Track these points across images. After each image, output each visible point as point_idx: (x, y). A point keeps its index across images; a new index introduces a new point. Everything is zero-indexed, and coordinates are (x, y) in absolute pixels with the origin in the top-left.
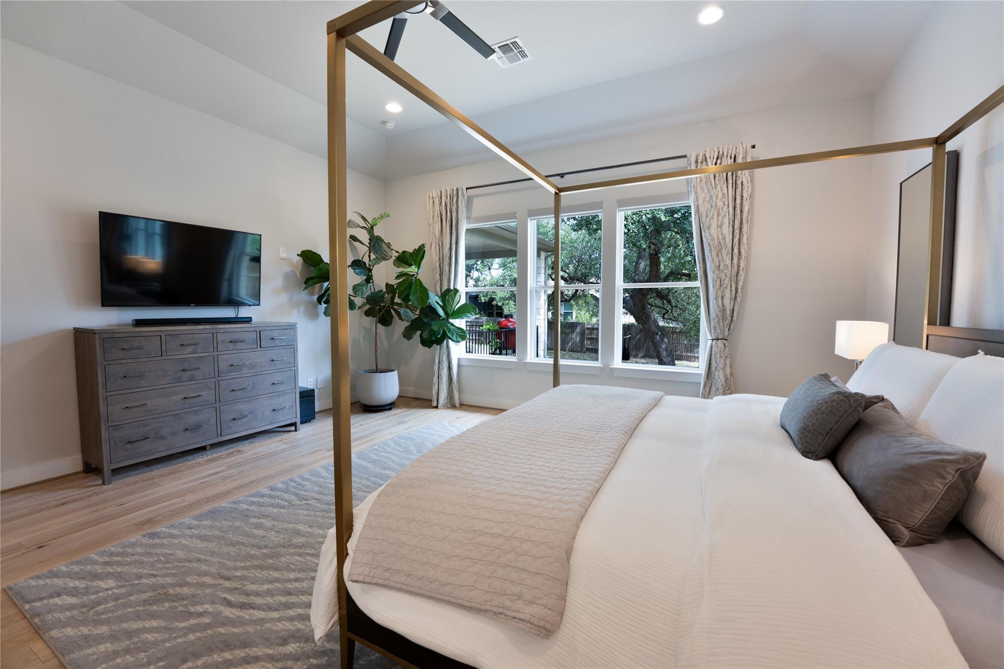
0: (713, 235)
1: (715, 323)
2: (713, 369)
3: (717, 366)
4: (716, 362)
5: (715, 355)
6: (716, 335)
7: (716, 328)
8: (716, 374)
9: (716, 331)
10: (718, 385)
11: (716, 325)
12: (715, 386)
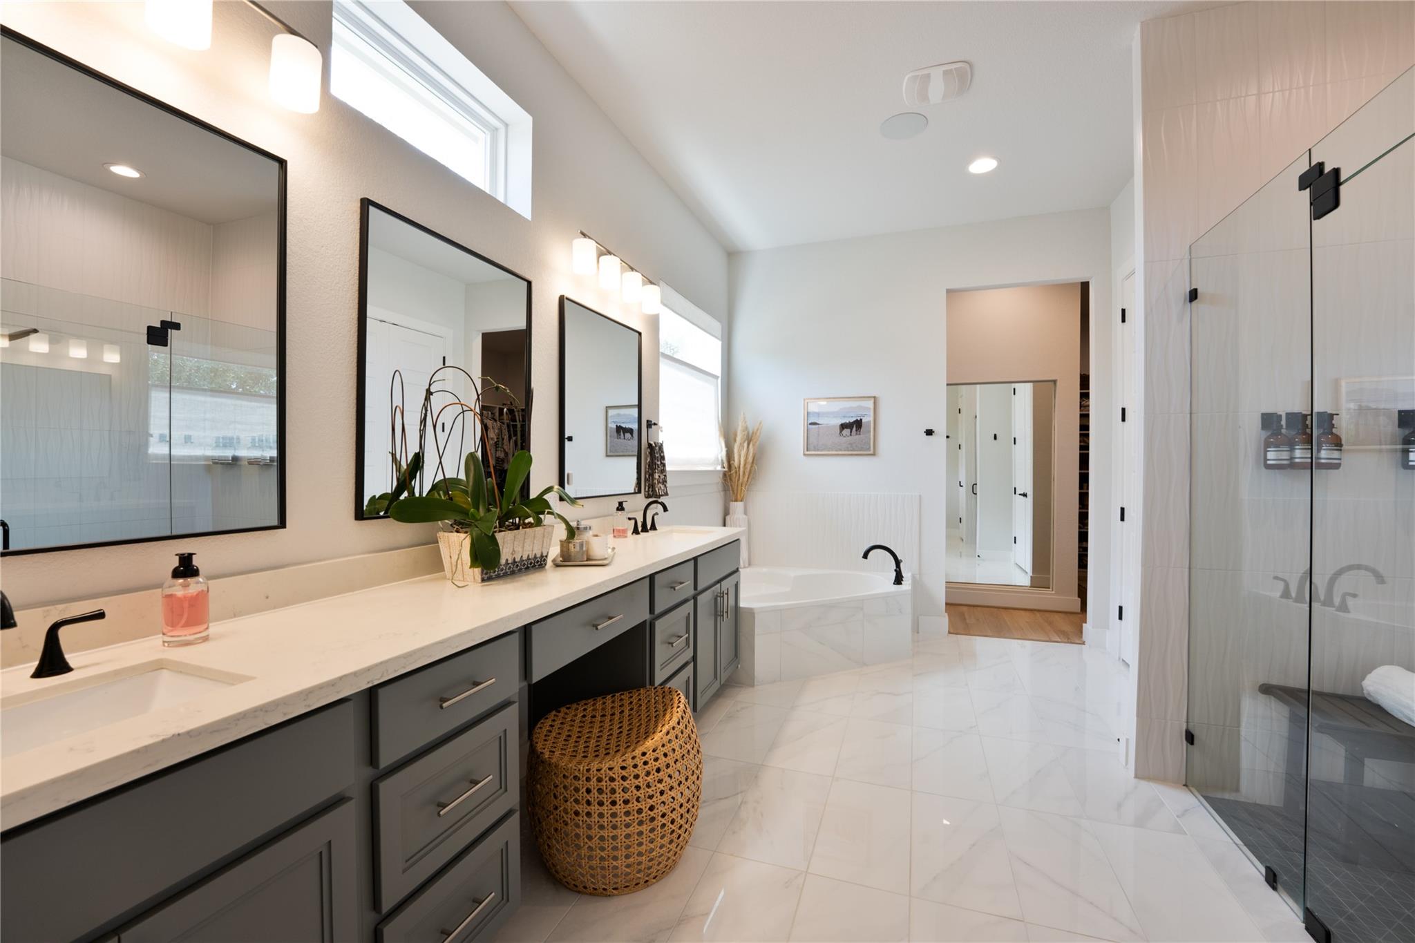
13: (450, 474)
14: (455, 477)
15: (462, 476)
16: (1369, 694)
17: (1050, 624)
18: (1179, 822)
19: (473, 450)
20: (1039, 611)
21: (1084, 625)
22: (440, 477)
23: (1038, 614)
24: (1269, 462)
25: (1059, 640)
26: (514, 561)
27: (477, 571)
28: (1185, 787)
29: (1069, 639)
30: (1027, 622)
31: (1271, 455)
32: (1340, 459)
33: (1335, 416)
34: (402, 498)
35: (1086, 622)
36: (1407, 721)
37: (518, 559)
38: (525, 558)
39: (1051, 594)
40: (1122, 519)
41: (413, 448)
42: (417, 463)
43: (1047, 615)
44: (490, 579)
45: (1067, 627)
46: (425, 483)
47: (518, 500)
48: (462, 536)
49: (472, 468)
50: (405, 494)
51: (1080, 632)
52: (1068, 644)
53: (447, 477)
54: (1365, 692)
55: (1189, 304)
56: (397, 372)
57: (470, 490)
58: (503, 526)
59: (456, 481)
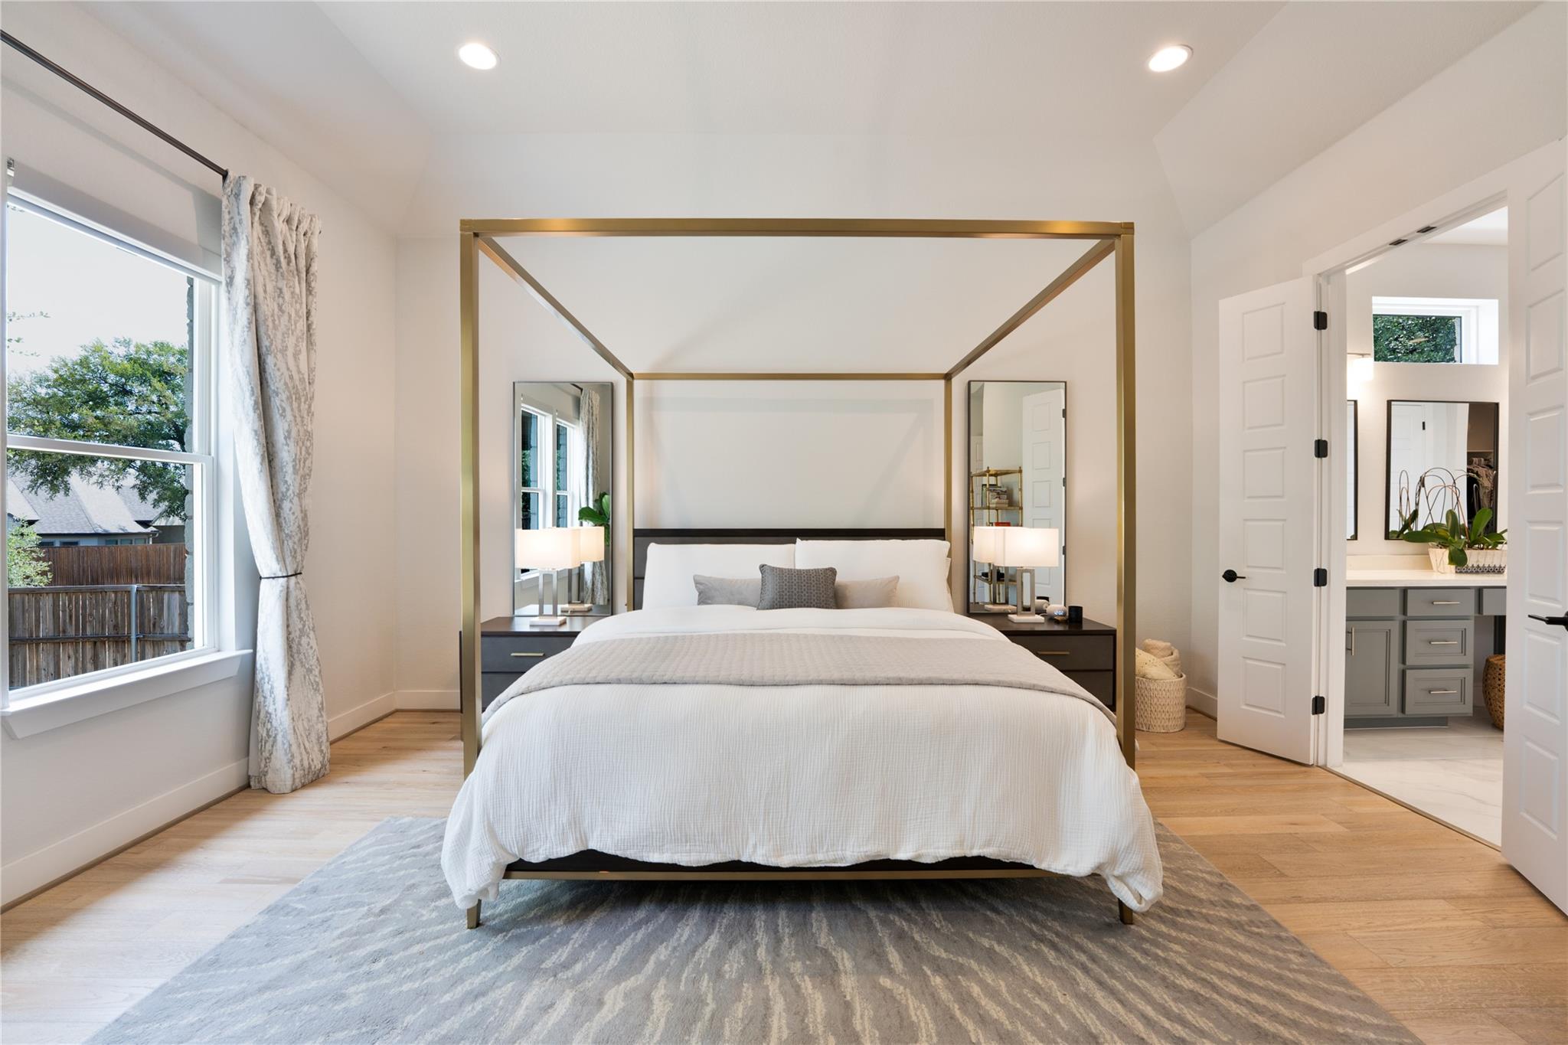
0: (303, 372)
1: (295, 543)
2: (295, 634)
3: (304, 626)
4: (301, 619)
5: (298, 605)
6: (295, 566)
7: (295, 553)
8: (302, 642)
9: (296, 558)
10: (311, 663)
11: (296, 547)
12: (303, 666)
13: (1437, 521)
14: (1439, 522)
15: (1444, 522)
19: (1451, 508)
22: (1429, 522)
26: (1478, 566)
27: (1453, 567)
34: (1405, 533)
37: (1481, 565)
38: (1487, 566)
41: (1413, 508)
42: (1415, 515)
44: (1461, 572)
46: (1419, 525)
47: (1482, 534)
48: (1444, 550)
49: (1450, 517)
50: (1407, 531)
53: (1435, 522)
56: (1404, 472)
57: (1449, 529)
58: (1470, 547)
59: (1440, 525)
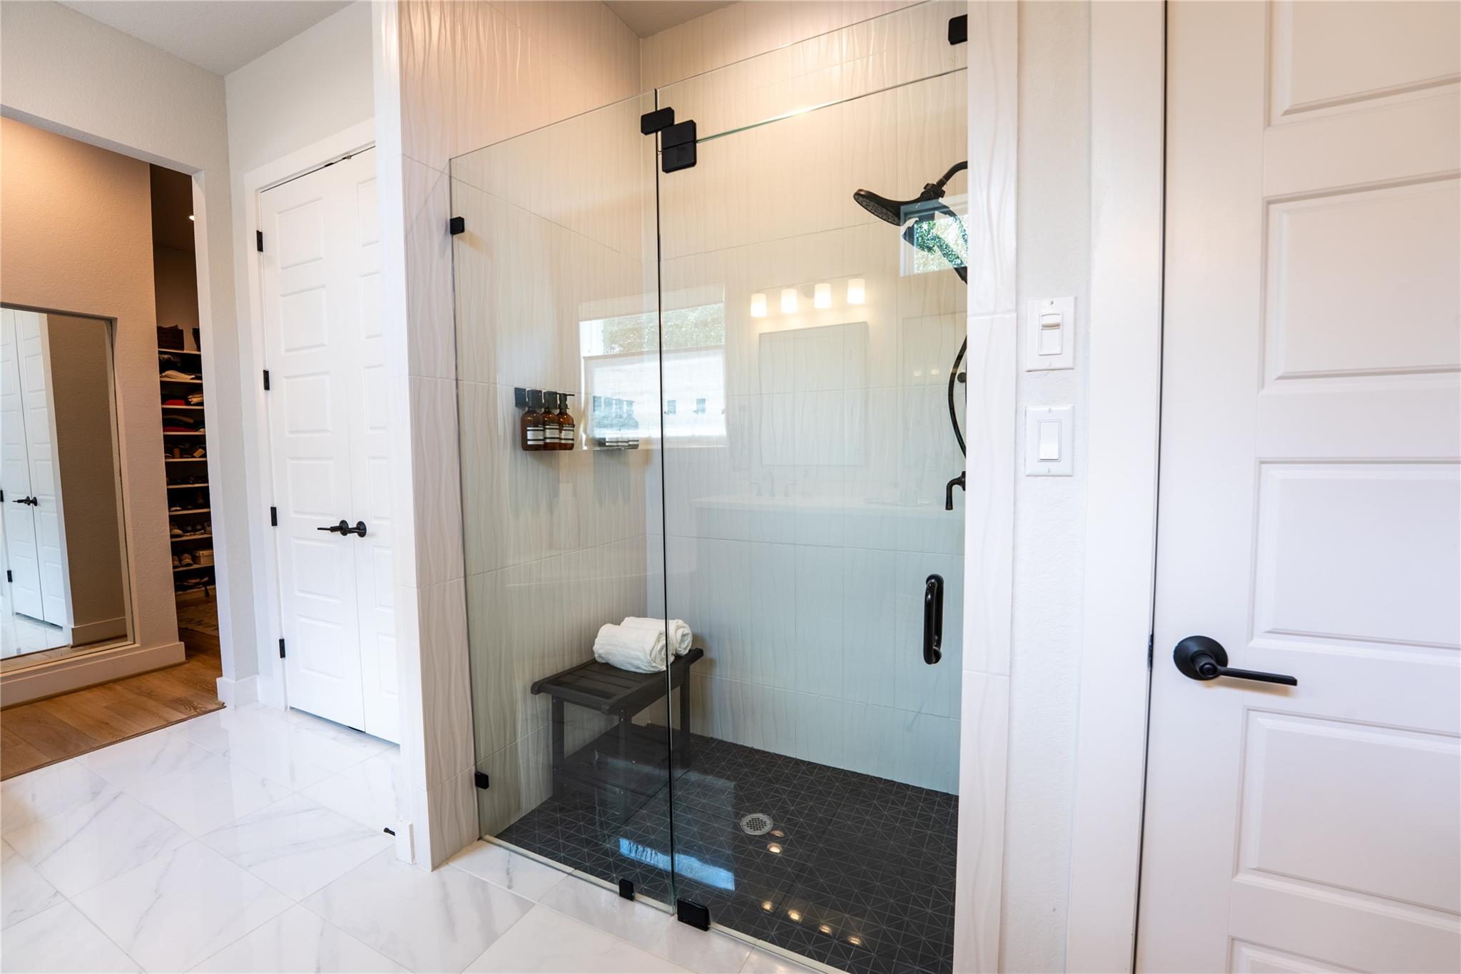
16: (600, 656)
17: (150, 695)
18: (513, 892)
20: (116, 681)
21: (218, 680)
23: (118, 687)
24: (529, 443)
25: (184, 716)
28: (480, 841)
29: (195, 709)
30: (106, 707)
31: (530, 435)
32: (573, 440)
33: (568, 397)
35: (221, 676)
36: (633, 670)
39: (136, 648)
40: (274, 523)
43: (135, 682)
45: (179, 691)
51: (213, 690)
52: (200, 717)
54: (596, 655)
55: (450, 235)
